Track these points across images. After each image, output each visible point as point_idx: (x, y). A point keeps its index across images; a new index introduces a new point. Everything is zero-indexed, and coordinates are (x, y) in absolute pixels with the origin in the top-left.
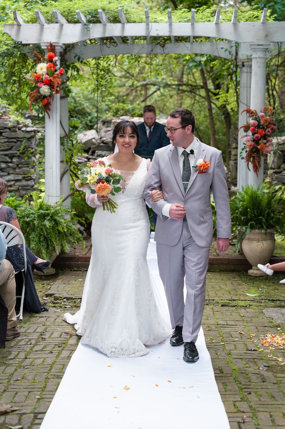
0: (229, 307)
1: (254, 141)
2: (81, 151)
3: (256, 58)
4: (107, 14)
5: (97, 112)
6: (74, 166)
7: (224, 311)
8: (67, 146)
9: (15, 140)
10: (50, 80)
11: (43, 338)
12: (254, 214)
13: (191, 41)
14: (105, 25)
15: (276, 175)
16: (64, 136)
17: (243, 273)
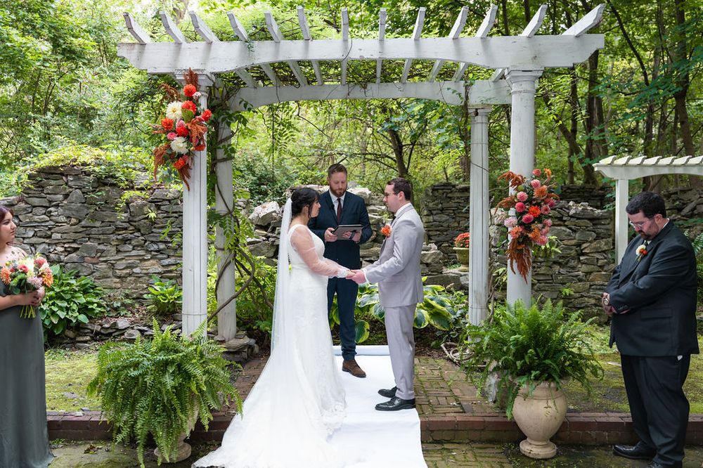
1: (522, 225)
3: (520, 92)
4: (280, 25)
6: (240, 254)
8: (230, 227)
10: (187, 130)
14: (278, 43)
16: (226, 213)
17: (511, 447)
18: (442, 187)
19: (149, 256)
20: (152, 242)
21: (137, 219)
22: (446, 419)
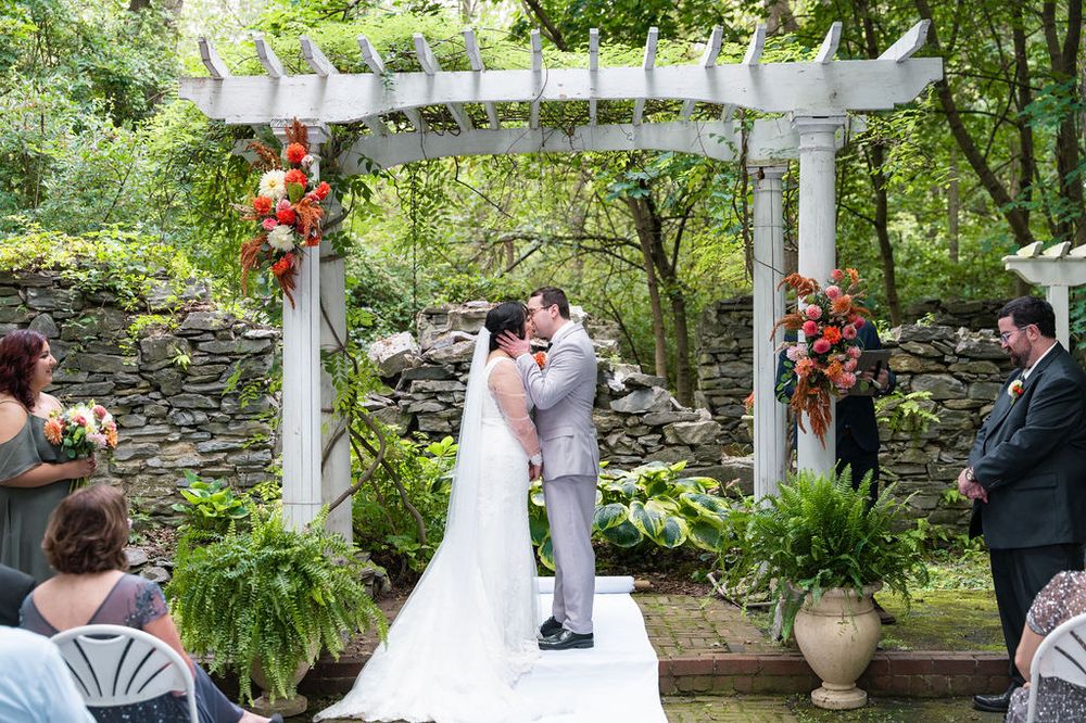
1: (813, 355)
2: (376, 384)
3: (811, 149)
4: (435, 48)
5: (415, 293)
6: (359, 419)
8: (343, 372)
9: (226, 359)
10: (295, 213)
12: (828, 547)
13: (635, 122)
14: (431, 76)
16: (334, 348)
17: (798, 699)
18: (739, 307)
19: (176, 436)
20: (183, 409)
21: (155, 367)
22: (699, 659)
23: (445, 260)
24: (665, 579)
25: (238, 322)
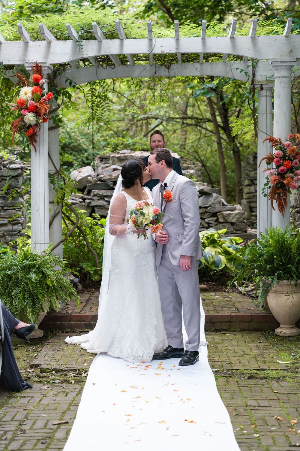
0: (258, 380)
1: (279, 174)
2: (74, 189)
3: (279, 77)
4: (102, 28)
5: (93, 148)
6: (66, 207)
7: (253, 386)
8: (58, 184)
10: (36, 107)
11: (22, 430)
12: (281, 261)
13: (201, 62)
14: (100, 42)
15: (298, 215)
16: (54, 172)
17: (269, 333)
22: (224, 314)
23: (110, 130)
24: (215, 285)
25: (4, 161)
